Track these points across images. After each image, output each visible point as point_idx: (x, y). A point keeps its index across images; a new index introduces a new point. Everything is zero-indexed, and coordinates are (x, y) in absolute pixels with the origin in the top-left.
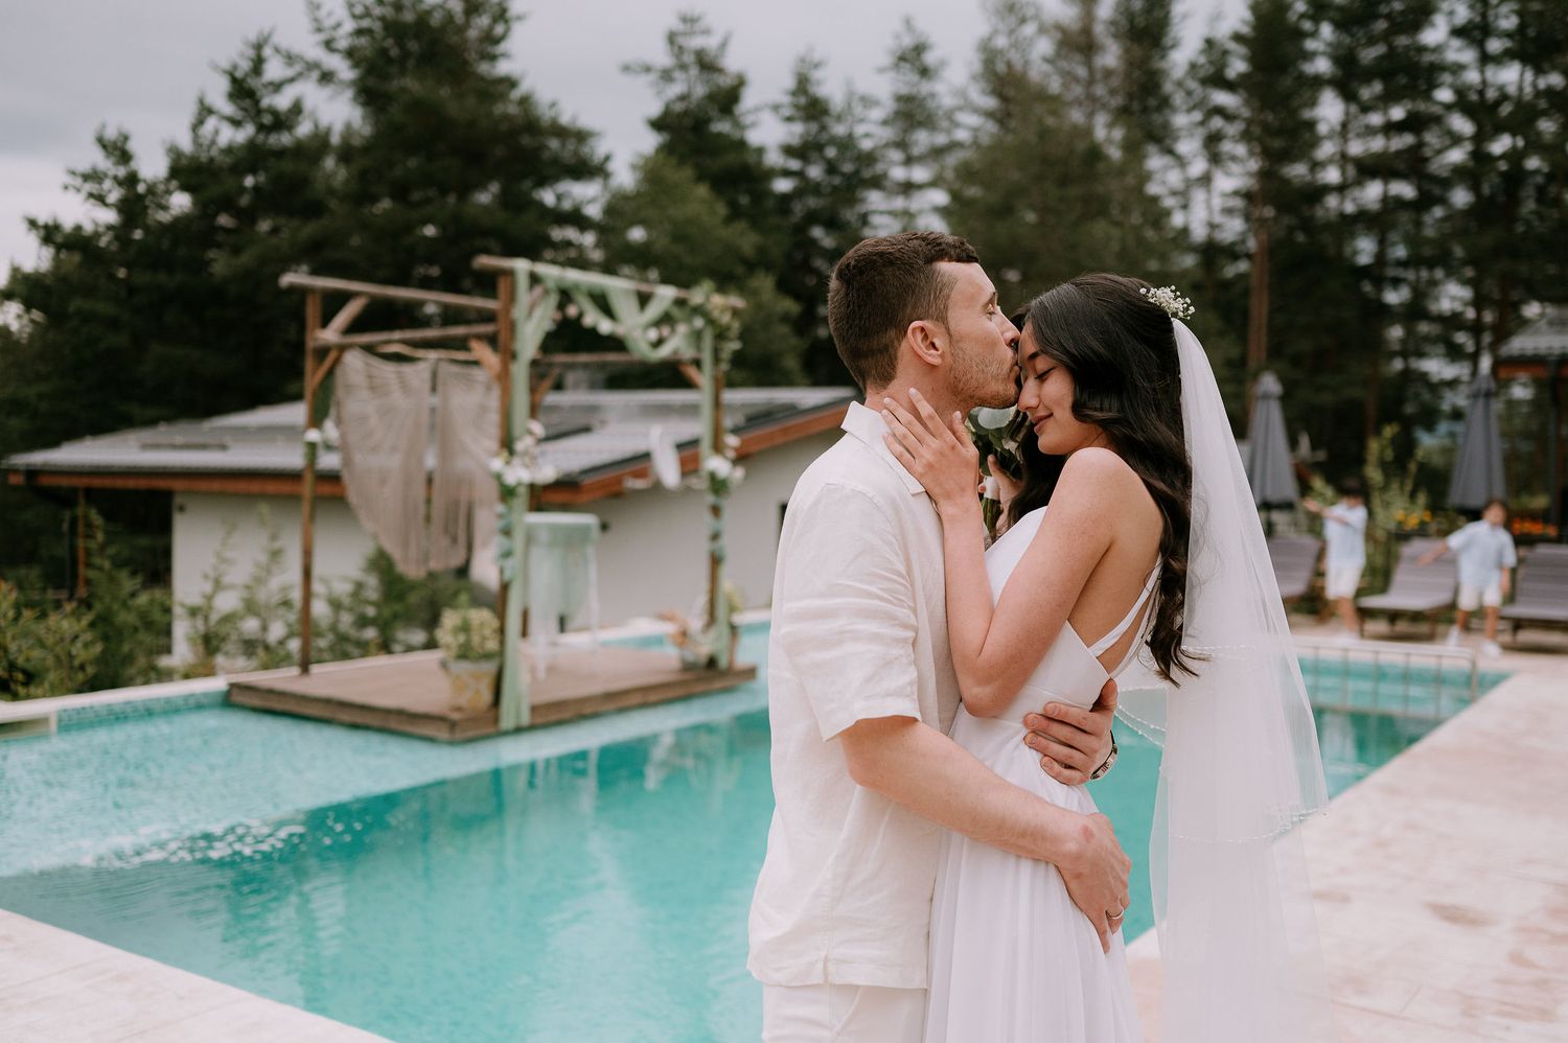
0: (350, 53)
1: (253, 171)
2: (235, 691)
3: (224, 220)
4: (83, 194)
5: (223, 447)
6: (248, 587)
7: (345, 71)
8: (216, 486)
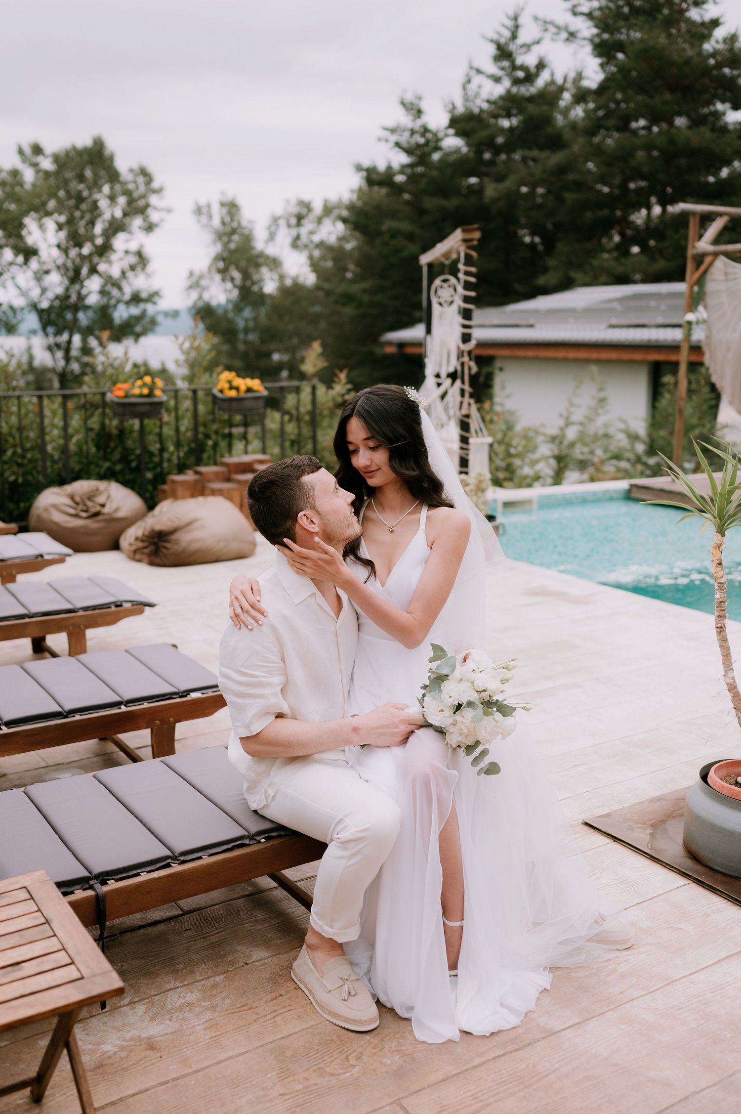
0: (590, 15)
1: (508, 116)
2: (634, 489)
3: (487, 156)
4: (391, 144)
5: (531, 326)
6: (581, 424)
7: (587, 29)
8: (530, 353)
